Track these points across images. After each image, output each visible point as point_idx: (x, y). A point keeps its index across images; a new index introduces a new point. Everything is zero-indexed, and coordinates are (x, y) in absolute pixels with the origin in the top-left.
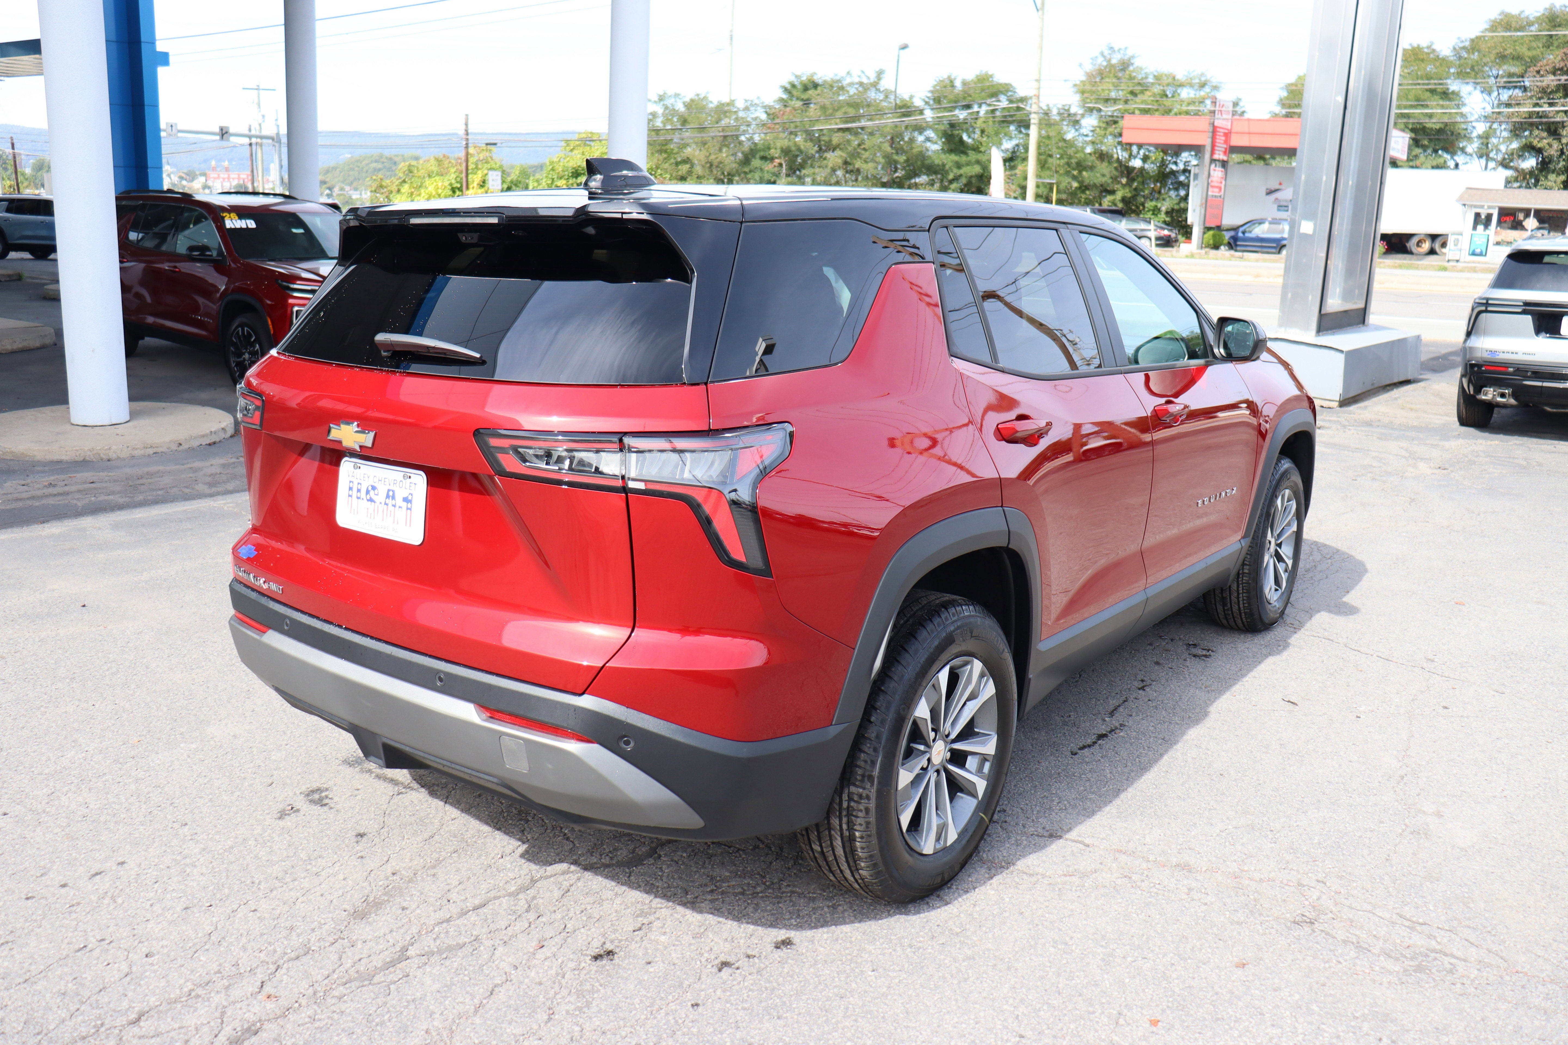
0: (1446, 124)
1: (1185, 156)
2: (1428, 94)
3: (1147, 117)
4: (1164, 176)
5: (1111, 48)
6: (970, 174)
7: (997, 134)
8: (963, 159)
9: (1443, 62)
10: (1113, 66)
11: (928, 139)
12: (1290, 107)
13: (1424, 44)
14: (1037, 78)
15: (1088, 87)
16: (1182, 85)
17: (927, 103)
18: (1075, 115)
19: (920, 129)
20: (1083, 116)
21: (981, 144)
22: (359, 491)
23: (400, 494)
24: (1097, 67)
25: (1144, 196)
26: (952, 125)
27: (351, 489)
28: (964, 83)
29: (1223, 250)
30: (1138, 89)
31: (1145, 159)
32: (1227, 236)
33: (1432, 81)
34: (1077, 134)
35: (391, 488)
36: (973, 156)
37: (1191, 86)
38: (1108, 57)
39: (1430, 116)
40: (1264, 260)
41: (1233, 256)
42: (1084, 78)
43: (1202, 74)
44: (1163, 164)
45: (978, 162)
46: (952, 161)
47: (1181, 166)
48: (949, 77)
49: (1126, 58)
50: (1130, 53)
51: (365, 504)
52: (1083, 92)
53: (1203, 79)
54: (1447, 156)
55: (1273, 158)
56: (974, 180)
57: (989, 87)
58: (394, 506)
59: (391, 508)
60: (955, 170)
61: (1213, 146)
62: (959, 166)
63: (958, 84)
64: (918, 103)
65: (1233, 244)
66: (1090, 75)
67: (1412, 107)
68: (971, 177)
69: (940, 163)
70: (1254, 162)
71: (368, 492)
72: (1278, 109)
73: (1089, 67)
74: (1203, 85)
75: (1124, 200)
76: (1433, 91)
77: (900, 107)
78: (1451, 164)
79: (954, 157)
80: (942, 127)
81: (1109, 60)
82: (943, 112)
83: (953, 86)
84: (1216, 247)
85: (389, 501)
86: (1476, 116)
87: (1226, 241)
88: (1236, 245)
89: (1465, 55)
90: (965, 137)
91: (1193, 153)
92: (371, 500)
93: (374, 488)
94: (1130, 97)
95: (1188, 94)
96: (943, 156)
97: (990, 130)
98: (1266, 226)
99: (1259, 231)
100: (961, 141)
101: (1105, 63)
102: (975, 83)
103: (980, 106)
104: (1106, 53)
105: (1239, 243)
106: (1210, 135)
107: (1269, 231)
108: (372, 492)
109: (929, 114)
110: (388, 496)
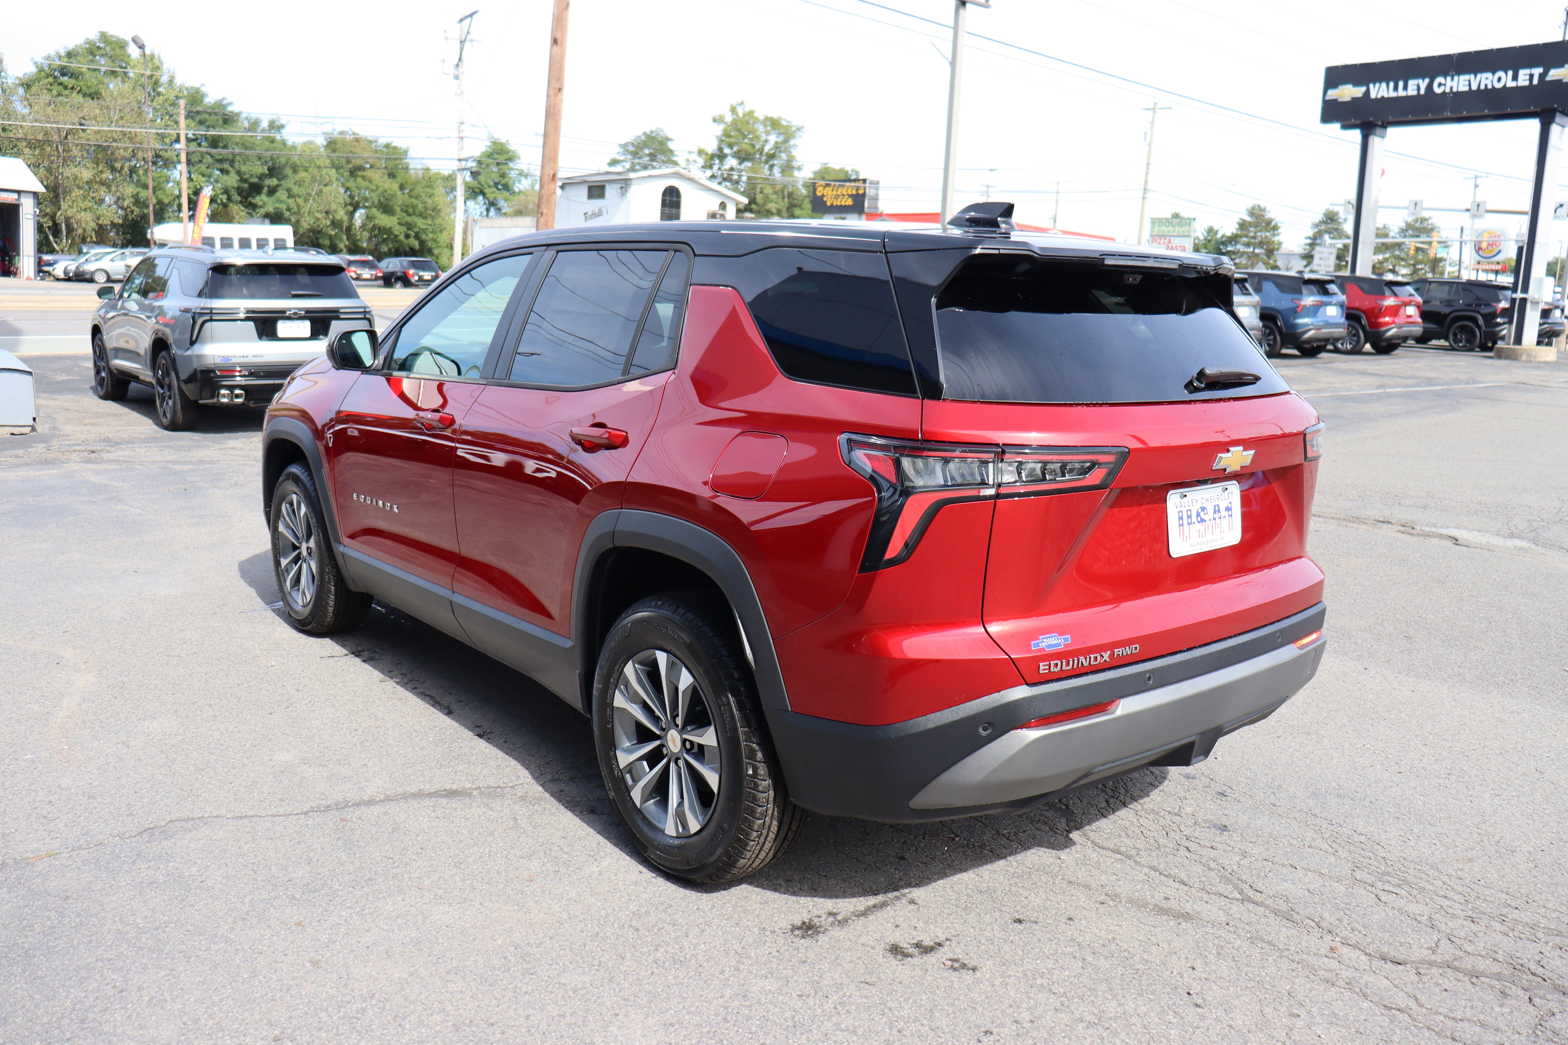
22: (1189, 517)
23: (1223, 505)
27: (1181, 518)
35: (1216, 503)
51: (1198, 526)
58: (1220, 518)
59: (1218, 520)
71: (1198, 514)
85: (1217, 516)
92: (1203, 521)
93: (1203, 509)
108: (1202, 514)
110: (1215, 512)
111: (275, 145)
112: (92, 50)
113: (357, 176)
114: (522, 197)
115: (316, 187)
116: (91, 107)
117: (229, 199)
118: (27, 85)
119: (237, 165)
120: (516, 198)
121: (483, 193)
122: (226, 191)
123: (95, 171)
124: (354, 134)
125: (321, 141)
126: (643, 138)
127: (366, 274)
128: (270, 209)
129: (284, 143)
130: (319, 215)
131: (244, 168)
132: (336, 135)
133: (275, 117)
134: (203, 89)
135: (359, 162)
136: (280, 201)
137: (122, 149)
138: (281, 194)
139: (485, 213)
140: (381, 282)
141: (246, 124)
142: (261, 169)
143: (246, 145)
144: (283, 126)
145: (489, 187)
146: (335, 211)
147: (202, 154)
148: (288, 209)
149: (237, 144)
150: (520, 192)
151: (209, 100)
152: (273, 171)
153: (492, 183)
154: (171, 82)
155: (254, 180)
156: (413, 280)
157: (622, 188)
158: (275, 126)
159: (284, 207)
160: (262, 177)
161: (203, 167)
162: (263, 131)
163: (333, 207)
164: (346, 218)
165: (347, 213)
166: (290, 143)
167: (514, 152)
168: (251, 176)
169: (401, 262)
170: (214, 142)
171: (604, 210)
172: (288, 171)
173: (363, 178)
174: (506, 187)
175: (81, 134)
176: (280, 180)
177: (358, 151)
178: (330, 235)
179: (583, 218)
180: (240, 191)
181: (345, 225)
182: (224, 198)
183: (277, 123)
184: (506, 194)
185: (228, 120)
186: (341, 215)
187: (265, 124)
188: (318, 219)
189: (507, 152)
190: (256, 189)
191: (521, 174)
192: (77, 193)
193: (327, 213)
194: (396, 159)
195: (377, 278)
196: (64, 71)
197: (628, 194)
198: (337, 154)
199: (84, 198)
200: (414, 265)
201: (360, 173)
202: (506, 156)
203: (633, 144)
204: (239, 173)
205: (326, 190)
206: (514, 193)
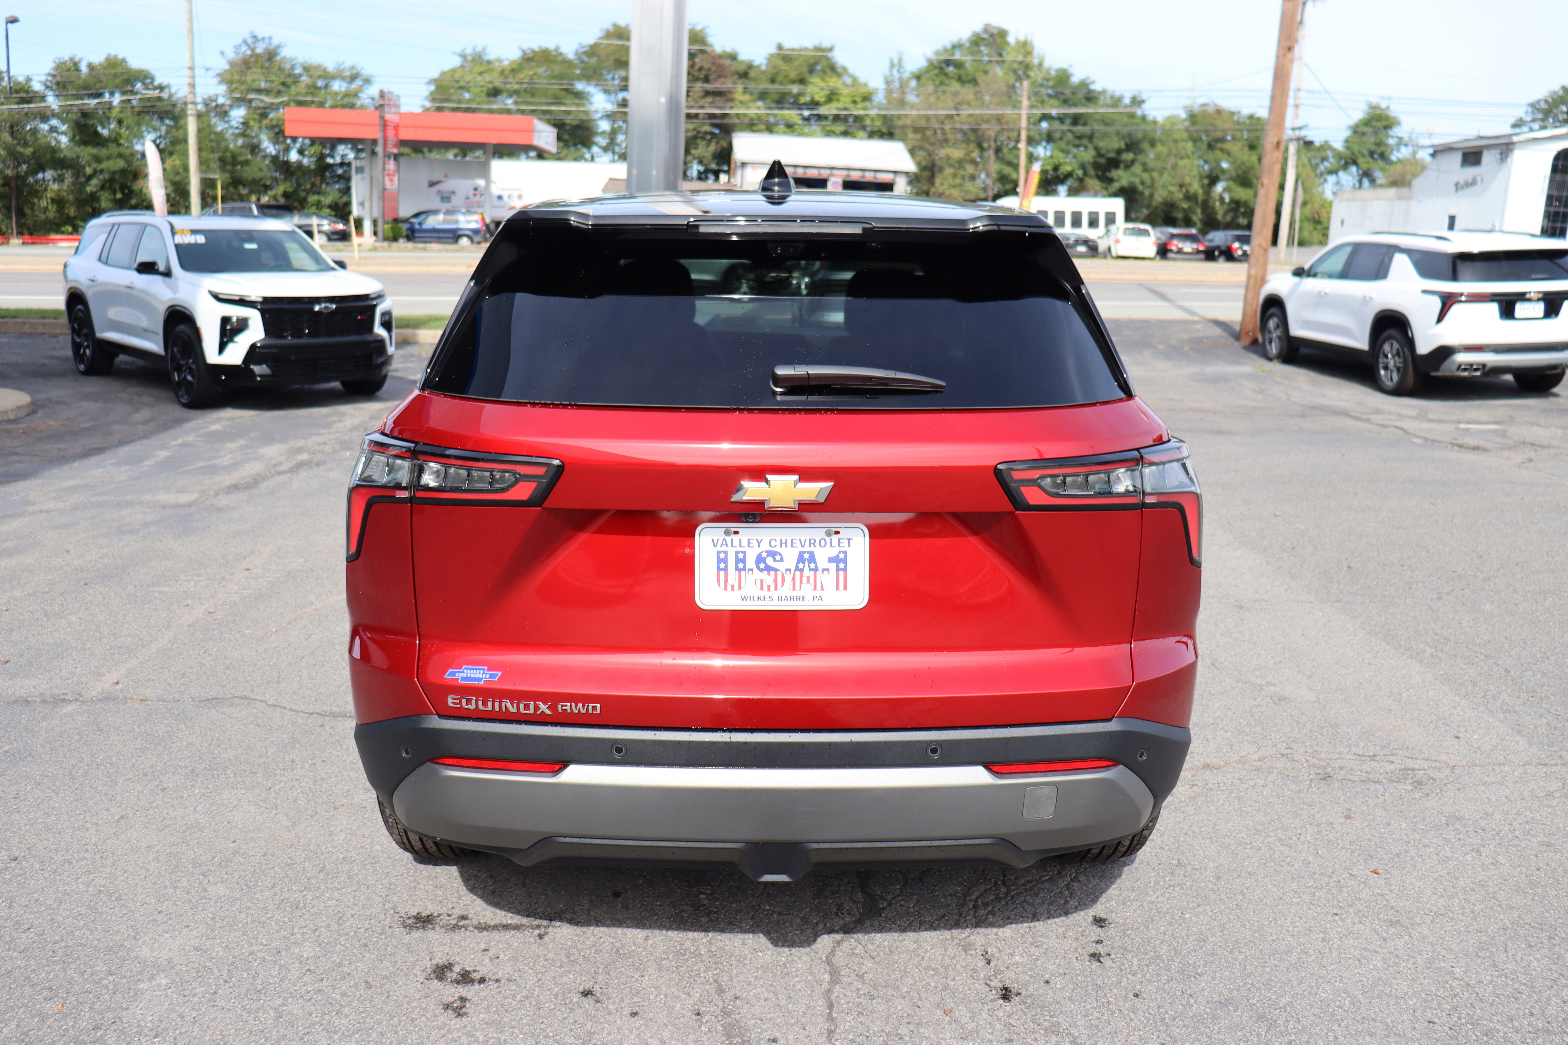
0: (583, 121)
1: (341, 149)
2: (563, 93)
3: (303, 110)
4: (323, 168)
5: (254, 37)
6: (114, 169)
7: (139, 124)
8: (103, 152)
9: (568, 63)
10: (258, 56)
11: (53, 129)
12: (441, 101)
13: (551, 46)
14: (190, 65)
15: (236, 77)
16: (333, 78)
17: (47, 87)
18: (223, 105)
19: (45, 118)
20: (231, 107)
21: (120, 135)
24: (240, 56)
25: (305, 190)
26: (85, 114)
28: (91, 67)
29: (402, 242)
30: (289, 81)
31: (301, 152)
32: (404, 227)
33: (565, 82)
34: (226, 126)
36: (113, 149)
37: (343, 78)
38: (252, 46)
39: (568, 113)
40: (447, 250)
41: (416, 248)
42: (227, 67)
43: (353, 68)
44: (321, 157)
45: (120, 156)
46: (90, 154)
47: (338, 160)
48: (71, 59)
49: (272, 47)
50: (275, 42)
52: (230, 82)
53: (354, 72)
54: (584, 150)
55: (430, 151)
56: (117, 176)
57: (123, 74)
60: (95, 165)
61: (385, 140)
62: (98, 159)
63: (84, 68)
64: (37, 86)
65: (412, 235)
66: (232, 64)
67: (552, 104)
68: (114, 172)
69: (74, 156)
70: (414, 155)
72: (428, 104)
73: (231, 55)
74: (353, 78)
75: (285, 195)
76: (567, 90)
77: (17, 92)
78: (588, 156)
79: (91, 150)
80: (74, 117)
81: (253, 50)
82: (71, 100)
83: (78, 70)
84: (395, 239)
86: (599, 115)
87: (404, 233)
88: (414, 237)
89: (585, 58)
90: (99, 128)
91: (350, 146)
94: (282, 88)
95: (340, 86)
96: (78, 149)
97: (129, 120)
98: (441, 217)
99: (434, 221)
100: (96, 133)
101: (249, 52)
102: (105, 68)
103: (112, 94)
104: (250, 41)
105: (417, 235)
106: (381, 128)
107: (445, 222)
109: (52, 102)
111: (1134, 120)
112: (977, 41)
113: (1216, 148)
114: (1399, 167)
115: (1172, 160)
116: (967, 92)
117: (1085, 174)
118: (918, 77)
119: (1095, 140)
120: (1392, 168)
121: (1355, 163)
122: (1083, 167)
123: (966, 152)
124: (1216, 105)
125: (1183, 115)
126: (1561, 93)
127: (1188, 247)
128: (1124, 182)
129: (1144, 118)
130: (1172, 189)
131: (1101, 144)
132: (1196, 109)
133: (1136, 93)
134: (1071, 70)
135: (1219, 134)
136: (1135, 175)
137: (990, 130)
138: (1137, 168)
139: (1357, 185)
140: (1202, 256)
141: (1108, 101)
142: (1116, 144)
143: (1106, 121)
144: (1143, 102)
145: (1363, 156)
146: (1190, 184)
147: (1063, 132)
148: (1142, 183)
149: (1096, 121)
150: (1400, 161)
151: (1075, 79)
152: (1132, 145)
153: (1365, 152)
154: (1040, 65)
155: (1112, 155)
156: (1236, 255)
157: (1501, 154)
158: (1137, 102)
159: (1137, 181)
160: (1119, 152)
161: (1062, 144)
162: (1126, 106)
163: (1187, 180)
164: (1200, 191)
165: (1203, 186)
166: (1150, 118)
167: (1395, 118)
168: (1108, 151)
169: (1226, 236)
170: (1076, 120)
171: (1479, 179)
172: (1145, 146)
173: (1222, 150)
174: (1383, 156)
175: (956, 118)
176: (1135, 154)
177: (1219, 123)
178: (1184, 209)
179: (1454, 188)
180: (1096, 165)
181: (1201, 198)
182: (1080, 173)
183: (1138, 99)
184: (1381, 163)
185: (1090, 97)
186: (1196, 187)
187: (1127, 101)
188: (1171, 192)
189: (1387, 118)
190: (1114, 163)
191: (1401, 141)
192: (949, 171)
193: (1181, 186)
194: (1257, 130)
195: (1198, 252)
196: (948, 62)
197: (1509, 160)
198: (1196, 127)
199: (955, 176)
200: (1239, 238)
201: (1219, 145)
202: (1384, 123)
203: (1546, 101)
204: (1097, 149)
205: (1181, 163)
206: (1391, 163)
